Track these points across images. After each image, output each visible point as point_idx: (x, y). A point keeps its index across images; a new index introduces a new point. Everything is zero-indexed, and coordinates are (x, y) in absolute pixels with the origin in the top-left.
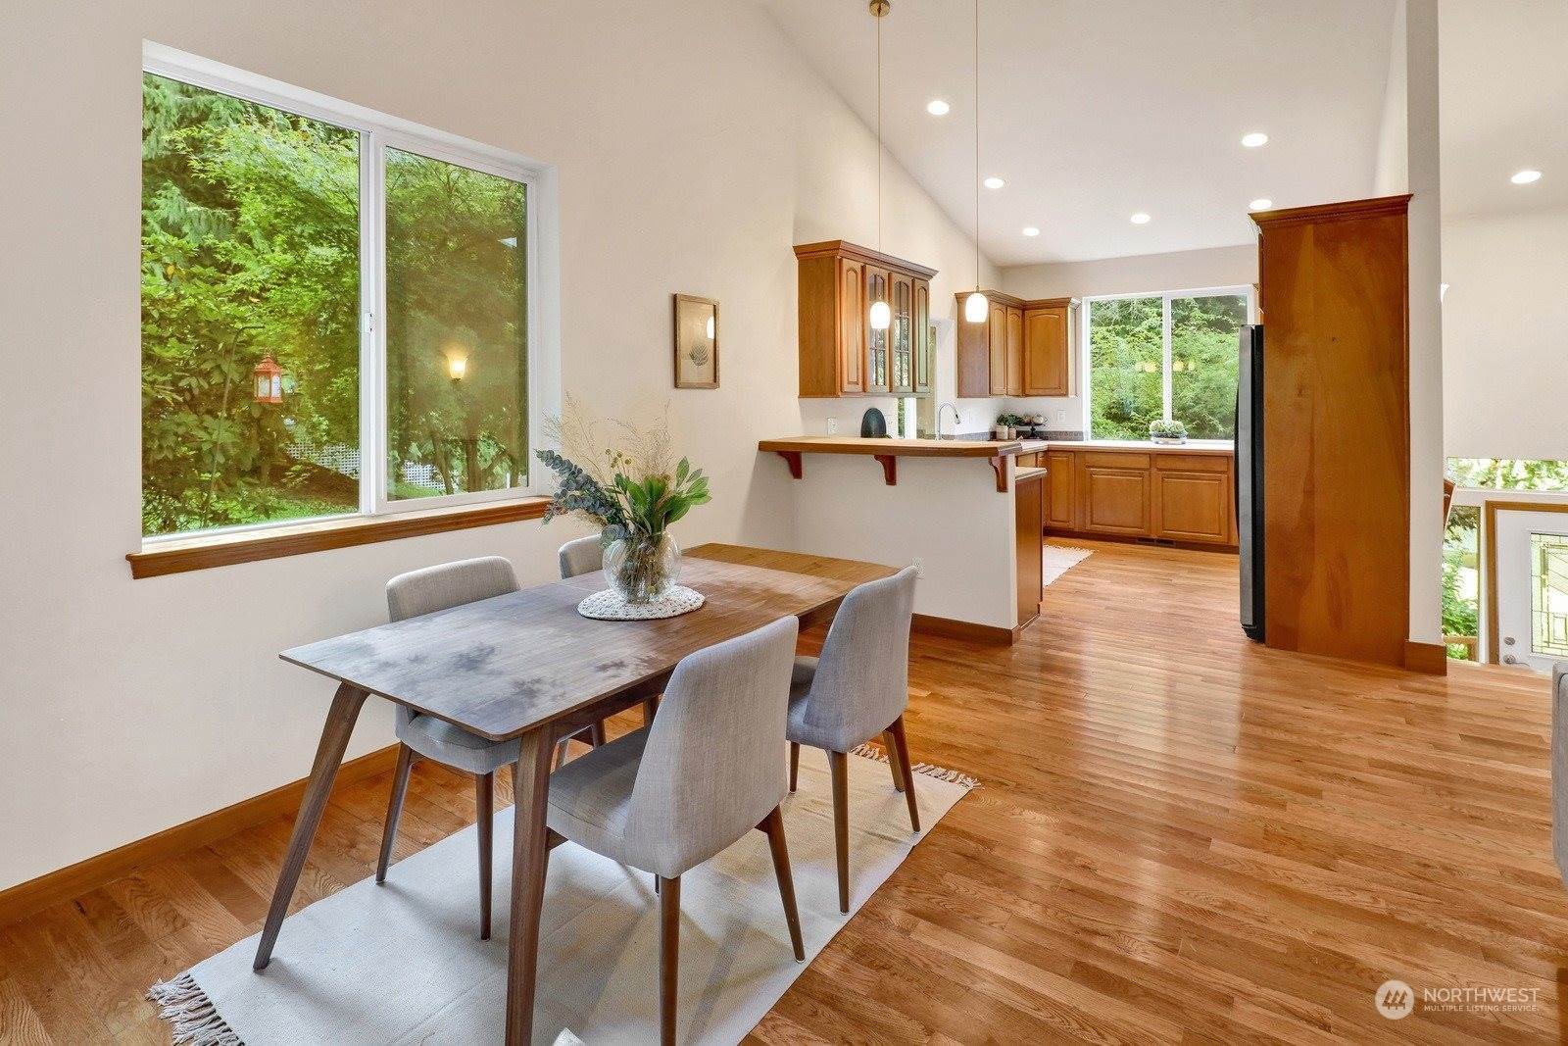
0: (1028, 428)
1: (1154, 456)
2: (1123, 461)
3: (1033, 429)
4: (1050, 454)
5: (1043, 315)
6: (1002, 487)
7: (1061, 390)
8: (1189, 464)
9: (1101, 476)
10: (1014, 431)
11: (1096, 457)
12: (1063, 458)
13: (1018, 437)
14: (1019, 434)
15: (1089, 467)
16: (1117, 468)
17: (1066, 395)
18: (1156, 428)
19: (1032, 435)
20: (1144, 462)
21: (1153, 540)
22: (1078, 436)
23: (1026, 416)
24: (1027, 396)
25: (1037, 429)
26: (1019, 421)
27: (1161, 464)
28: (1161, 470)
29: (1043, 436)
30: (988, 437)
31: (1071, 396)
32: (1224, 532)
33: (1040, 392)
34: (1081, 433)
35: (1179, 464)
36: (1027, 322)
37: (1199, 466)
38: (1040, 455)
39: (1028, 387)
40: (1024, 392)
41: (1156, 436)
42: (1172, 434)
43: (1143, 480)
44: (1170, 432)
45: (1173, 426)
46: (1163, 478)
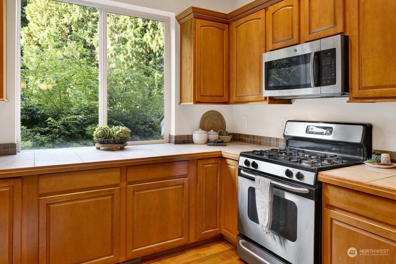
1: (124, 168)
28: (130, 183)
41: (101, 143)
42: (121, 140)
43: (113, 198)
44: (119, 138)
45: (121, 132)
46: (133, 191)
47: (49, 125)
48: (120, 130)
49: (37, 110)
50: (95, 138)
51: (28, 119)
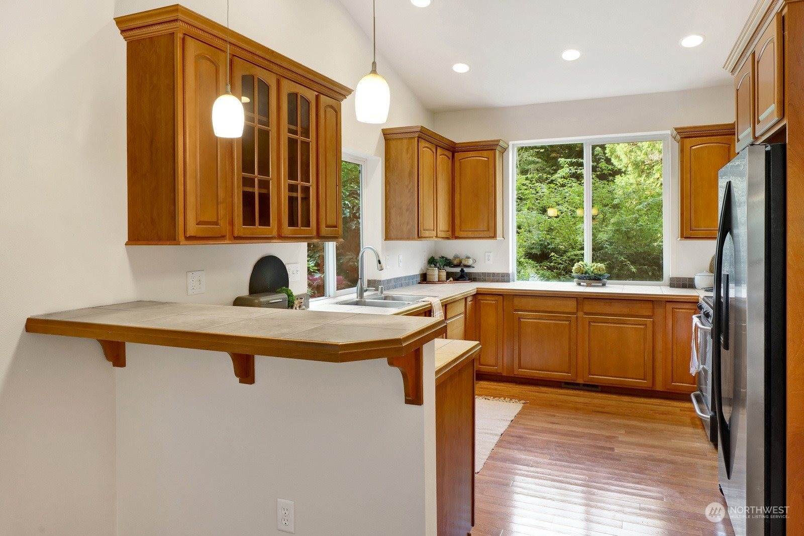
0: (458, 270)
1: (580, 299)
2: (550, 304)
3: (462, 271)
4: (480, 297)
5: (473, 158)
6: (414, 396)
7: (490, 232)
8: (616, 308)
9: (529, 319)
10: (444, 274)
11: (524, 301)
12: (491, 301)
13: (448, 278)
14: (449, 275)
15: (516, 310)
16: (543, 312)
17: (494, 237)
18: (579, 270)
19: (462, 277)
20: (571, 306)
21: (578, 384)
22: (505, 278)
23: (456, 257)
24: (457, 238)
25: (466, 270)
26: (448, 263)
27: (587, 307)
28: (586, 314)
29: (472, 278)
30: (419, 279)
31: (499, 238)
32: (650, 377)
33: (470, 234)
34: (508, 275)
35: (607, 309)
36: (457, 164)
37: (625, 310)
38: (469, 299)
39: (457, 228)
40: (453, 233)
41: (579, 278)
42: (595, 277)
43: (570, 324)
44: (593, 274)
45: (596, 269)
46: (589, 322)
47: (554, 260)
48: (595, 267)
49: (549, 244)
50: (574, 274)
51: (538, 253)
